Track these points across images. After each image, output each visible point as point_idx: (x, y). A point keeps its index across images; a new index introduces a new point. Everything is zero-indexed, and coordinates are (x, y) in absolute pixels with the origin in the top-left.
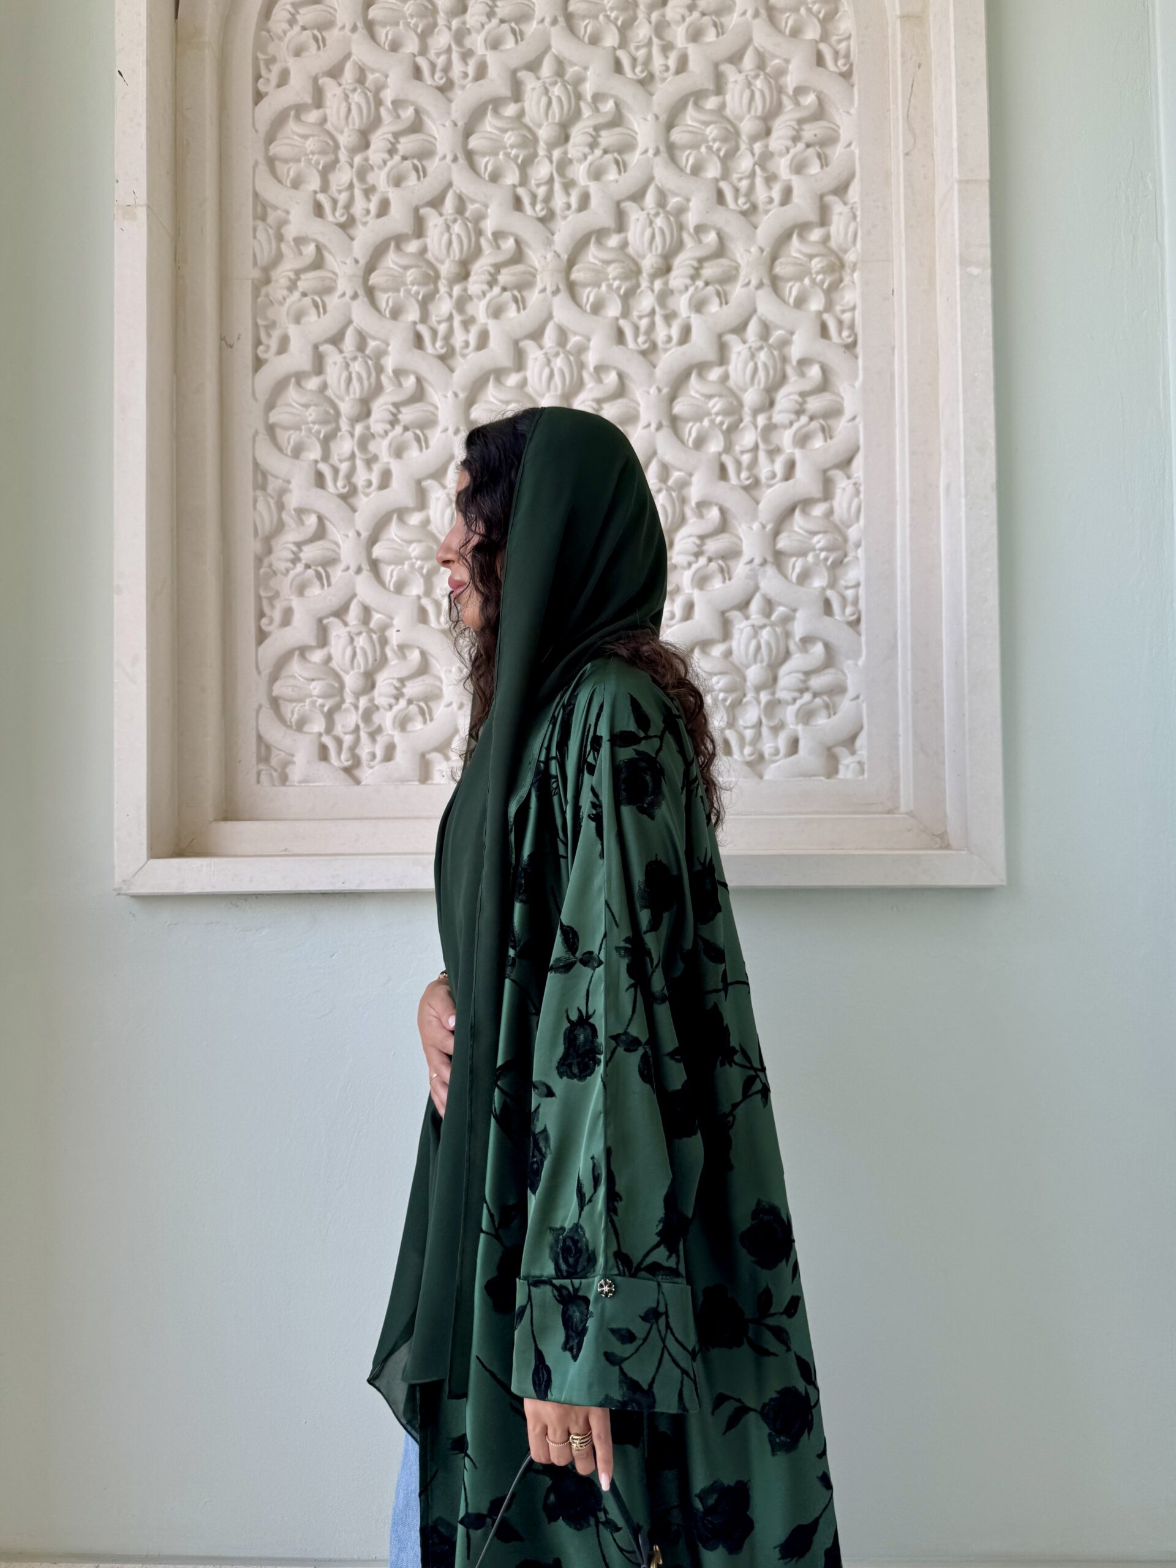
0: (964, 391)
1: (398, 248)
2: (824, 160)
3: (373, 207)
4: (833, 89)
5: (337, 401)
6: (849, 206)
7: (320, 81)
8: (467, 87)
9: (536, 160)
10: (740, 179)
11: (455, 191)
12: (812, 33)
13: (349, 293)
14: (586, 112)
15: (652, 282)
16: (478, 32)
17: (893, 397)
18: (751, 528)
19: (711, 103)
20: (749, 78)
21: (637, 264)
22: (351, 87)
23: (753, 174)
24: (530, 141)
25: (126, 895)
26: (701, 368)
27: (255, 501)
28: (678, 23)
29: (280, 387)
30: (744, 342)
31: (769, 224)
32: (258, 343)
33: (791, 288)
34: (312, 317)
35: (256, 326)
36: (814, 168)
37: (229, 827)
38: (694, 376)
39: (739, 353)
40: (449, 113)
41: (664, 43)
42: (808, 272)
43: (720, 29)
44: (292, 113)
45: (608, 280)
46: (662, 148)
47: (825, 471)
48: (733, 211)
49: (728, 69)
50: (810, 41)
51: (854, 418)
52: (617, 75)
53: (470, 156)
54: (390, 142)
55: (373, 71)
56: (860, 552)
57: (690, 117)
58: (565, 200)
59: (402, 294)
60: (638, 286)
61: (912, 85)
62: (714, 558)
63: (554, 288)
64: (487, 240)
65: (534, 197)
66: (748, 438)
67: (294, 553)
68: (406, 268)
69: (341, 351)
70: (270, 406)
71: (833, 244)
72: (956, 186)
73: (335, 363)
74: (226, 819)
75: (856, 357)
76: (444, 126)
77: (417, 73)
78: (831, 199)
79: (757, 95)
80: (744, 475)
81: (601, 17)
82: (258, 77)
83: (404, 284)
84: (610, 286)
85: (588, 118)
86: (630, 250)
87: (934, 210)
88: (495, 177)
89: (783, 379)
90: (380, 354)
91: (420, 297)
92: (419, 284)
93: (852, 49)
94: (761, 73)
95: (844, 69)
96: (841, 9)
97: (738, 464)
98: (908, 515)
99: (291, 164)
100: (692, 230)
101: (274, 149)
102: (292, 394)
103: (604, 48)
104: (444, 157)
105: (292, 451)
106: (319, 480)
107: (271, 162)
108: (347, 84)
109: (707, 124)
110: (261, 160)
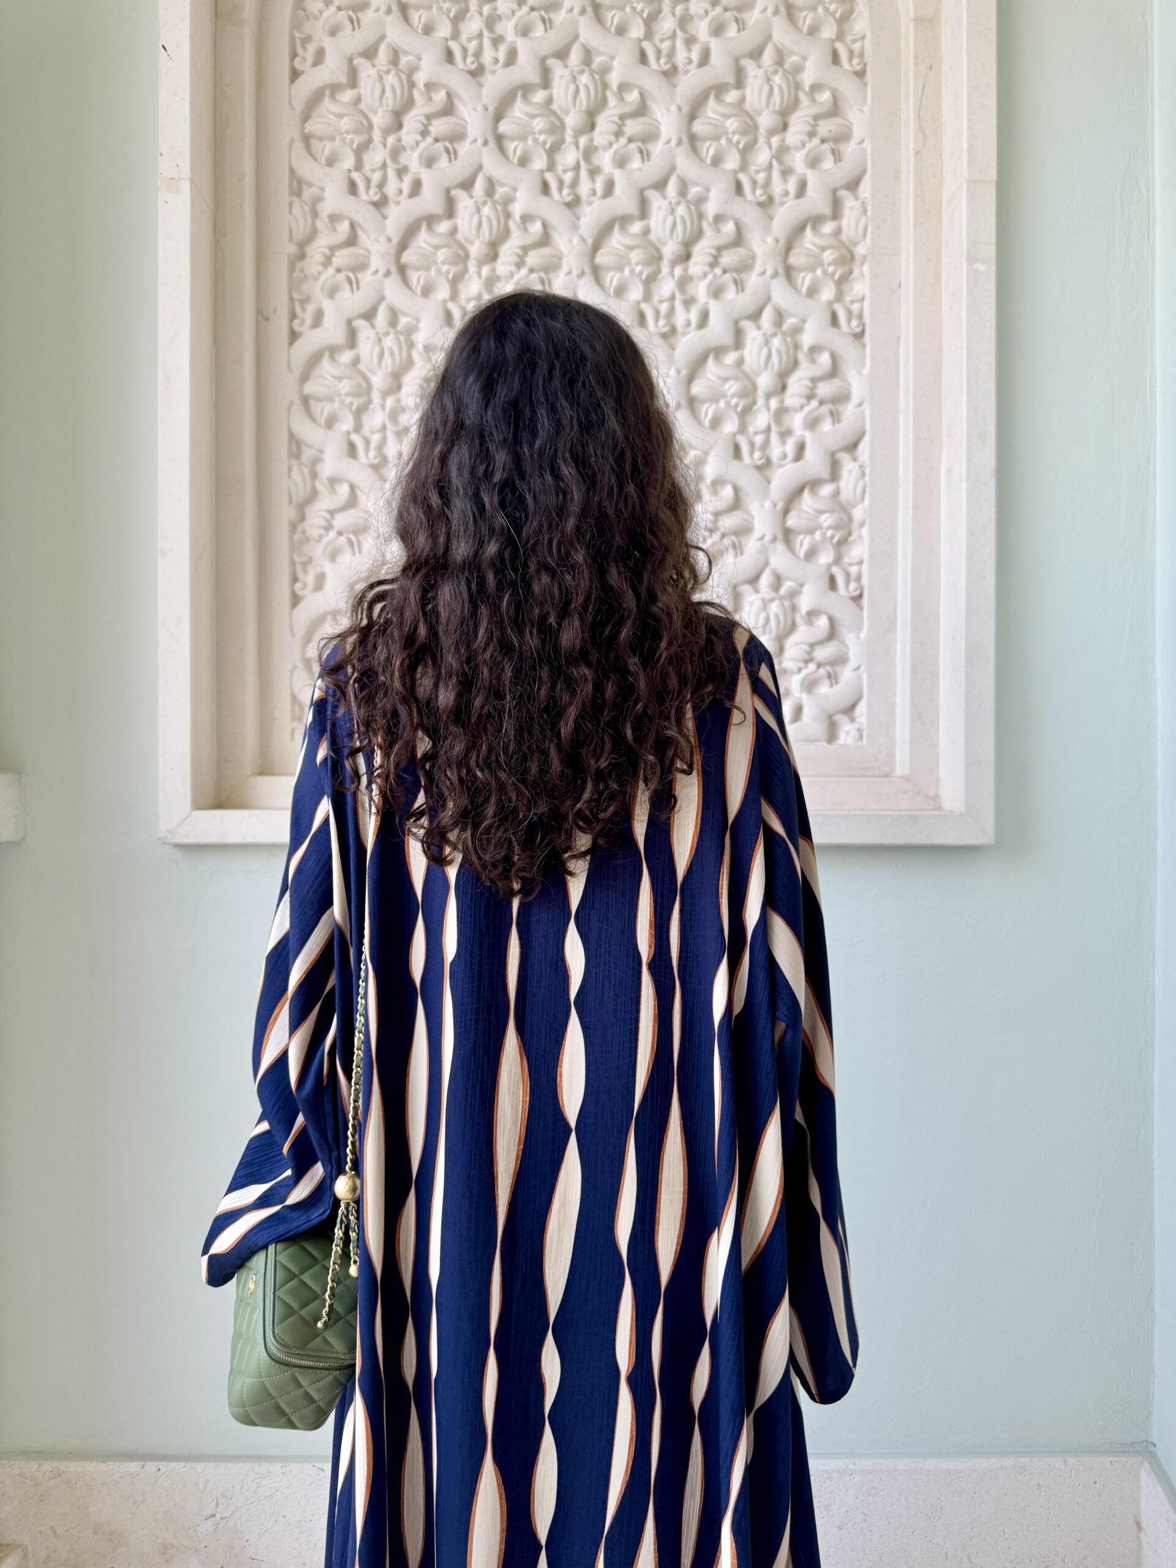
0: (968, 381)
1: (430, 227)
2: (837, 156)
3: (406, 186)
4: (847, 87)
5: (369, 374)
6: (860, 201)
7: (355, 62)
8: (497, 73)
9: (564, 146)
10: (758, 172)
11: (485, 174)
12: (828, 32)
13: (382, 271)
14: (612, 101)
15: (672, 268)
16: (509, 18)
17: (898, 386)
18: (762, 506)
19: (732, 96)
20: (768, 73)
21: (658, 250)
22: (384, 68)
23: (770, 168)
24: (557, 127)
25: (170, 844)
26: (718, 352)
27: (290, 469)
28: (701, 18)
29: (314, 360)
30: (759, 328)
31: (784, 216)
32: (293, 316)
33: (804, 278)
34: (345, 293)
35: (292, 300)
36: (828, 164)
37: (264, 782)
38: (711, 360)
39: (754, 339)
40: (480, 97)
41: (687, 36)
42: (821, 264)
43: (741, 25)
44: (328, 92)
45: (629, 264)
46: (685, 139)
47: (833, 454)
48: (751, 202)
49: (748, 64)
50: (826, 39)
51: (861, 404)
52: (642, 66)
53: (500, 139)
54: (423, 124)
55: (407, 53)
56: (865, 531)
57: (712, 109)
58: (590, 186)
59: (433, 272)
60: (659, 271)
61: (924, 87)
62: (727, 535)
63: (579, 271)
64: (516, 222)
65: (561, 183)
66: (761, 419)
67: (327, 520)
68: (437, 248)
69: (373, 327)
70: (305, 378)
71: (844, 237)
72: (965, 186)
73: (368, 338)
74: (262, 773)
75: (864, 346)
76: (475, 110)
77: (449, 57)
78: (843, 193)
79: (776, 90)
80: (757, 455)
81: (628, 9)
82: (294, 55)
83: (435, 263)
84: (632, 271)
85: (614, 107)
86: (652, 237)
87: (941, 207)
88: (524, 162)
89: (795, 364)
90: (411, 330)
91: (450, 276)
92: (450, 263)
93: (866, 49)
94: (780, 69)
95: (858, 68)
96: (857, 10)
97: (752, 445)
98: (910, 498)
99: (326, 142)
100: (711, 219)
101: (310, 127)
102: (326, 367)
103: (630, 39)
104: (475, 141)
105: (325, 423)
106: (352, 450)
107: (307, 139)
108: (381, 65)
109: (727, 116)
110: (298, 138)
